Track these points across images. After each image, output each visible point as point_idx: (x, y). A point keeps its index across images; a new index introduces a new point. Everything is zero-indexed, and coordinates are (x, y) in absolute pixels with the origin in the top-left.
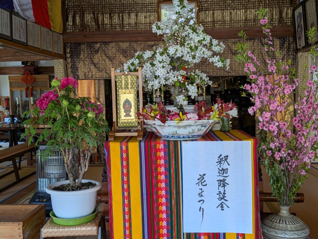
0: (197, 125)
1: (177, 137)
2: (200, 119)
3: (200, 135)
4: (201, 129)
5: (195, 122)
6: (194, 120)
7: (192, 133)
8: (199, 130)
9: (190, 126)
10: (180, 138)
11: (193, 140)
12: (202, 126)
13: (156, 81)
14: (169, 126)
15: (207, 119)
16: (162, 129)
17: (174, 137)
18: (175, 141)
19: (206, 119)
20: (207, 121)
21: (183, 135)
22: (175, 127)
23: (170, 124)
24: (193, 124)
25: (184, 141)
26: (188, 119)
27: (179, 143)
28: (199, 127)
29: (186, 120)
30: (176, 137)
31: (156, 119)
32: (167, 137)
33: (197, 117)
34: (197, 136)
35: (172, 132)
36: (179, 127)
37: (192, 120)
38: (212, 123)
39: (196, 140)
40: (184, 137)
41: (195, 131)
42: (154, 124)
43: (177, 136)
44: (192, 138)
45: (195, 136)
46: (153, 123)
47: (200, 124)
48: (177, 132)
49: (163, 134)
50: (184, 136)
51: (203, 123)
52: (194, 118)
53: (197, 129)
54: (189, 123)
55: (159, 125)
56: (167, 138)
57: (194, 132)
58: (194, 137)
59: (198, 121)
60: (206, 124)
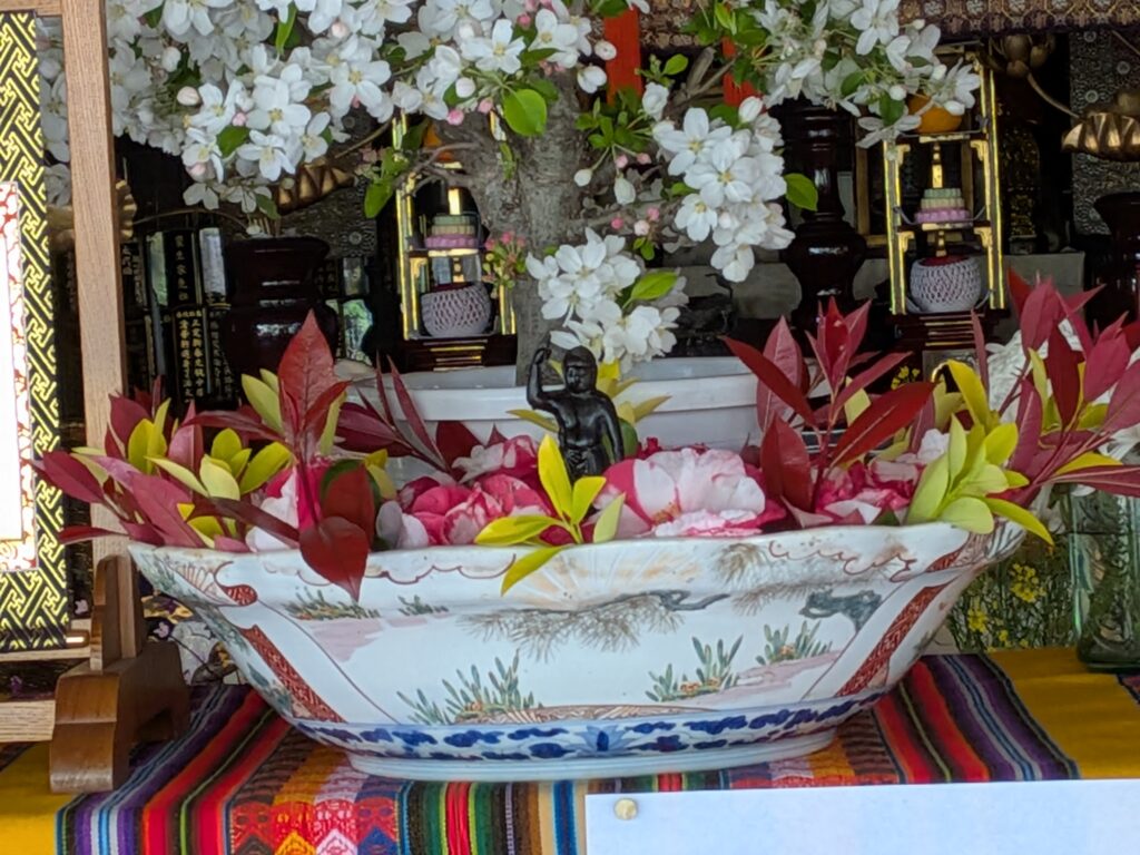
0: (755, 595)
1: (524, 745)
2: (790, 524)
3: (805, 716)
4: (803, 646)
5: (734, 562)
6: (715, 534)
7: (704, 687)
8: (780, 655)
9: (671, 601)
10: (555, 752)
11: (710, 780)
12: (821, 603)
13: (275, 74)
14: (420, 609)
15: (870, 513)
16: (338, 653)
17: (492, 738)
18: (495, 793)
19: (856, 520)
20: (882, 546)
21: (593, 712)
22: (493, 619)
23: (427, 592)
24: (706, 582)
25: (606, 786)
26: (645, 523)
27: (546, 810)
28: (787, 617)
29: (621, 535)
30: (506, 745)
31: (259, 537)
32: (398, 745)
33: (749, 496)
34: (758, 723)
35: (458, 686)
36: (540, 621)
37: (691, 534)
38: (942, 564)
39: (756, 776)
40: (602, 745)
41: (735, 668)
42: (245, 595)
43: (521, 735)
44: (701, 746)
45: (738, 722)
46: (231, 577)
47: (785, 574)
48: (513, 686)
49: (356, 714)
50: (602, 726)
51: (821, 568)
52: (714, 512)
53: (757, 646)
54: (654, 572)
55: (293, 609)
56: (410, 755)
57: (730, 682)
58: (729, 734)
59: (761, 541)
60: (862, 578)
